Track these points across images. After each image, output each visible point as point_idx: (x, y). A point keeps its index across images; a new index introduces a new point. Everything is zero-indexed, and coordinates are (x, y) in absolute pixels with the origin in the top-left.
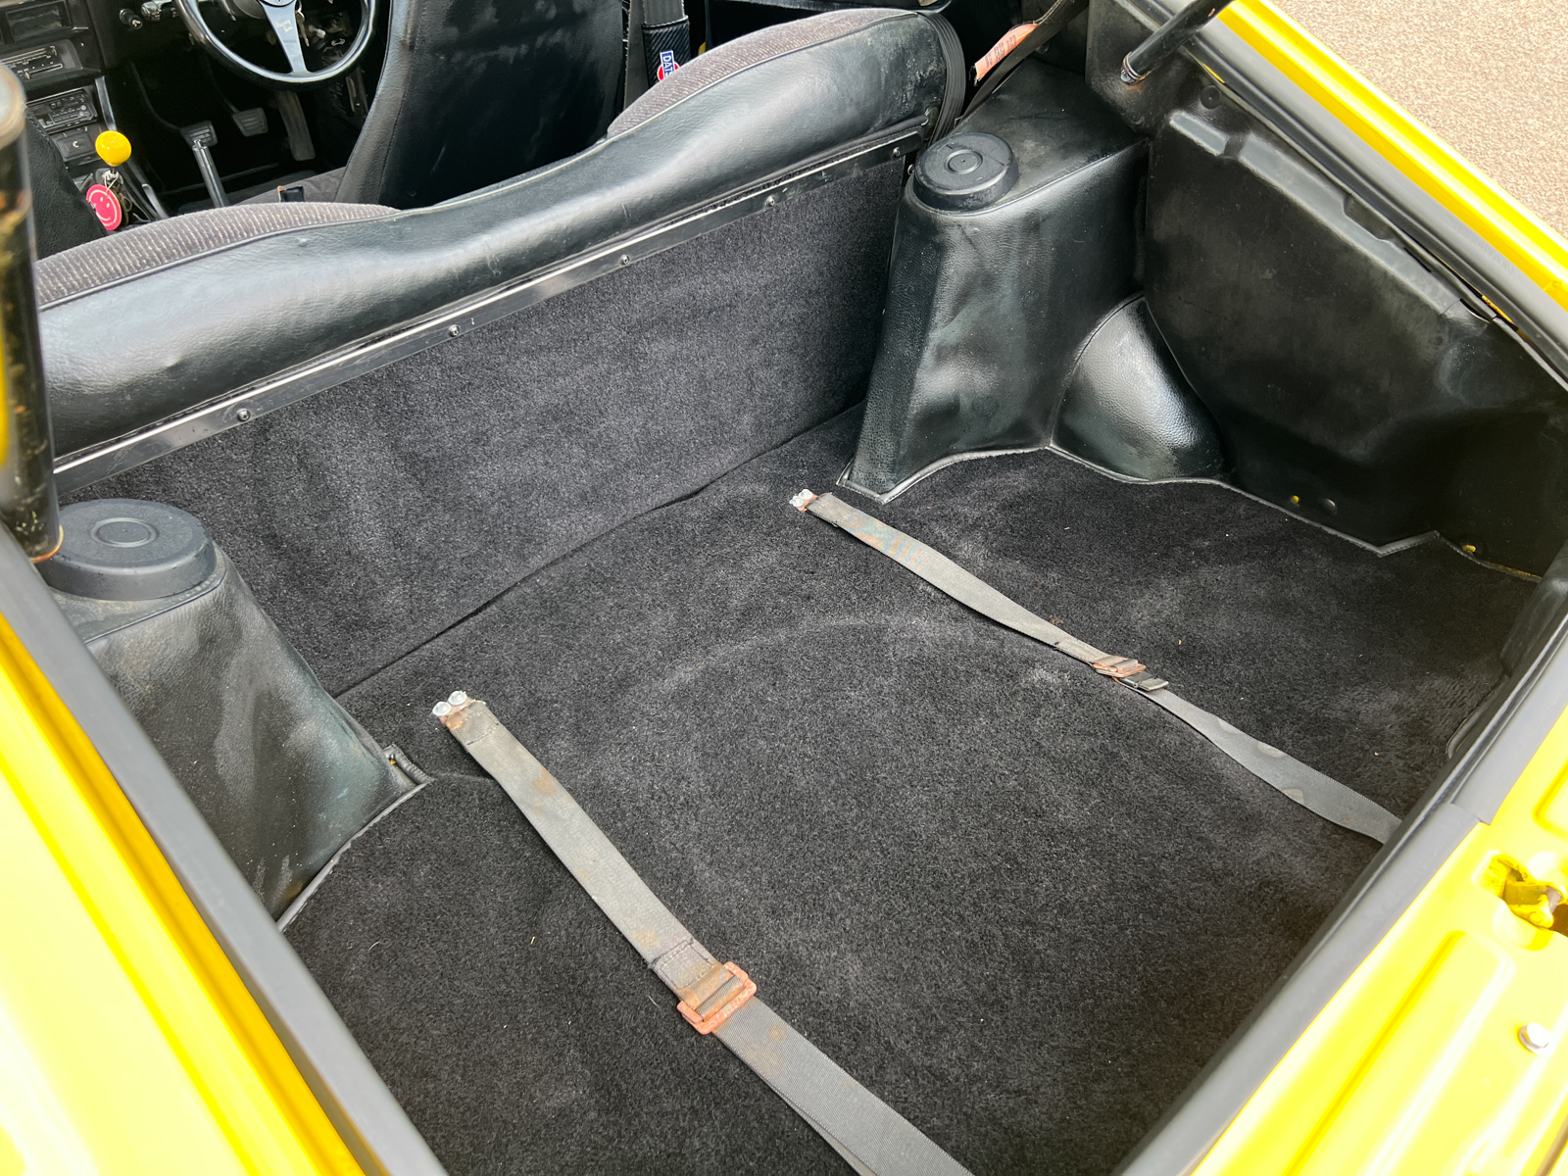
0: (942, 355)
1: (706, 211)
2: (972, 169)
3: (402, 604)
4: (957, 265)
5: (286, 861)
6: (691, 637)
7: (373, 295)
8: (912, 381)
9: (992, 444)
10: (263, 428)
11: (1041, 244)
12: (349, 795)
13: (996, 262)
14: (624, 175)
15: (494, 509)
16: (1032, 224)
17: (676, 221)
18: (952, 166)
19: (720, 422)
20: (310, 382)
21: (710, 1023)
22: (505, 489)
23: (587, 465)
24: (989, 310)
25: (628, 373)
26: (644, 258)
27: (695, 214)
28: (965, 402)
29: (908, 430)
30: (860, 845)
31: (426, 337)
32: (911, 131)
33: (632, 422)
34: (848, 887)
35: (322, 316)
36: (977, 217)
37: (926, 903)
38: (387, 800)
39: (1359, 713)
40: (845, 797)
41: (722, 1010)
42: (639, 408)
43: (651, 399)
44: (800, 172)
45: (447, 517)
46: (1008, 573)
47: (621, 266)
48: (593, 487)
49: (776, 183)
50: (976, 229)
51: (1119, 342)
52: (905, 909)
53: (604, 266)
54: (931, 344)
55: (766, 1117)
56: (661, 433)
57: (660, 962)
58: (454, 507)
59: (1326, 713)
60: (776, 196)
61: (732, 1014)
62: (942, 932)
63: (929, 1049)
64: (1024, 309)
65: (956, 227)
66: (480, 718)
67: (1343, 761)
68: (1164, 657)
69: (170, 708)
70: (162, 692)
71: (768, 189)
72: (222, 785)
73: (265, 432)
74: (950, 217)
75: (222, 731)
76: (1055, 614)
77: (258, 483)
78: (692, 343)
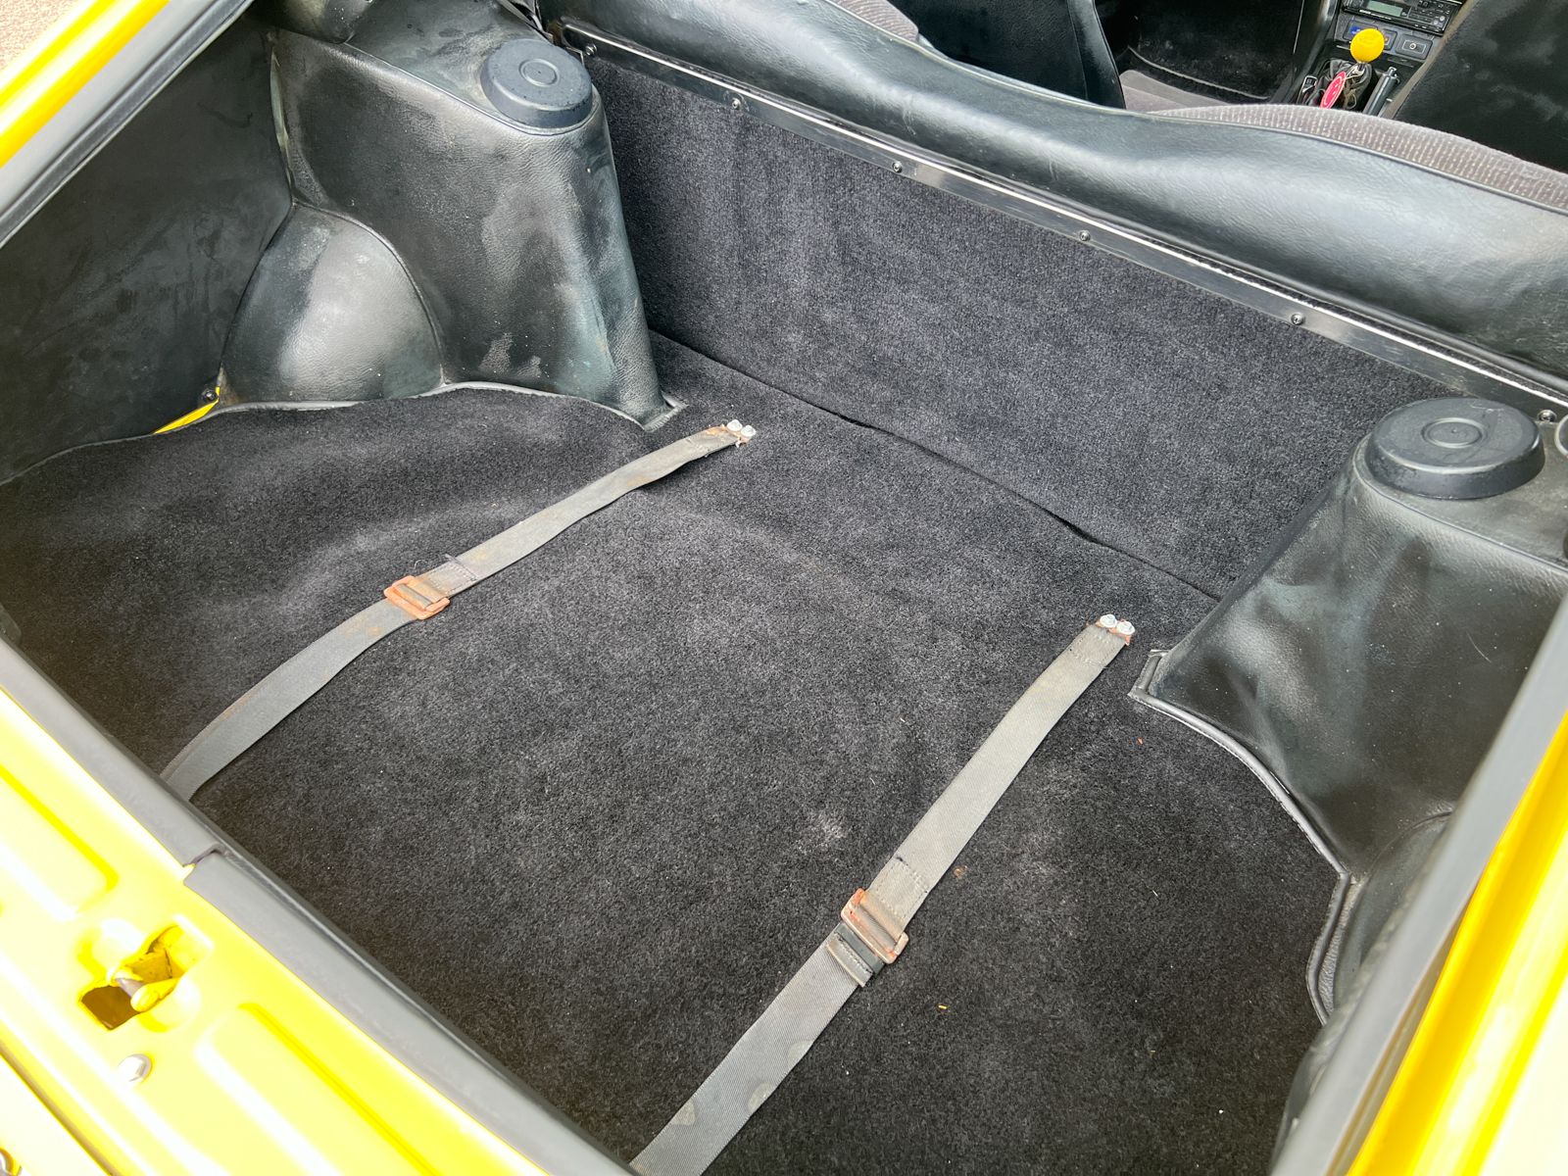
1: (1201, 260)
2: (1452, 446)
3: (796, 351)
4: (1323, 525)
5: (538, 361)
6: (854, 559)
7: (806, 70)
9: (1300, 798)
10: (746, 126)
11: (1423, 598)
12: (591, 370)
13: (1356, 562)
14: (1081, 141)
15: (889, 351)
16: (1419, 559)
17: (1160, 244)
18: (1436, 428)
21: (393, 594)
23: (980, 394)
24: (1333, 618)
26: (1110, 252)
27: (1186, 254)
28: (1264, 692)
29: (1196, 653)
31: (873, 153)
33: (1042, 400)
35: (768, 58)
36: (1366, 486)
38: (610, 402)
41: (403, 600)
43: (1073, 398)
46: (1028, 818)
47: (1079, 239)
48: (973, 417)
49: (1311, 301)
50: (1356, 500)
53: (1060, 225)
54: (1260, 589)
56: (1066, 440)
57: (456, 564)
61: (400, 607)
64: (1370, 660)
66: (718, 441)
68: (915, 988)
69: (461, 168)
70: (458, 155)
71: (1296, 300)
72: (483, 250)
73: (748, 129)
74: (1354, 463)
75: (492, 217)
76: (970, 870)
77: (736, 166)
78: (1142, 388)
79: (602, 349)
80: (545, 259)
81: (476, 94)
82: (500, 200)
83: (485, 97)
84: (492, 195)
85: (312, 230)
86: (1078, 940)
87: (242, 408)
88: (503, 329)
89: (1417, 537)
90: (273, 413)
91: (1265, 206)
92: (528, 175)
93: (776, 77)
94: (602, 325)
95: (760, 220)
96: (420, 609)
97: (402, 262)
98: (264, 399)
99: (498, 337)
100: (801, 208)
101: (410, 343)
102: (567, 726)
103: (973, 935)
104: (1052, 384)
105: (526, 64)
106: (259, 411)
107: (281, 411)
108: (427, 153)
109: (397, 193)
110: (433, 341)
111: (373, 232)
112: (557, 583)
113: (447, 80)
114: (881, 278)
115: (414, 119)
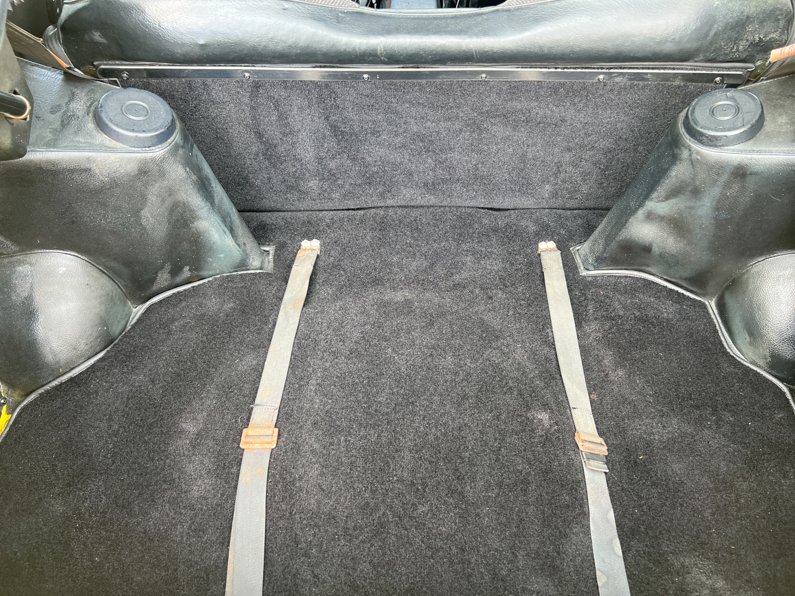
0: (650, 217)
1: (549, 69)
2: (726, 118)
3: (316, 189)
4: (679, 172)
5: (187, 268)
6: (423, 280)
7: (308, 47)
8: (626, 221)
9: (673, 280)
10: (257, 86)
11: (743, 187)
12: (225, 258)
13: (705, 183)
14: (485, 33)
15: (375, 169)
16: (741, 173)
18: (714, 111)
19: (528, 183)
20: (282, 74)
21: (247, 445)
22: (383, 163)
23: (433, 170)
24: (692, 208)
25: (474, 135)
26: (498, 80)
27: (541, 68)
28: (656, 249)
29: (613, 245)
30: (373, 426)
31: (349, 75)
32: (736, 71)
33: (469, 160)
34: (349, 438)
35: (279, 47)
36: (703, 150)
37: (369, 472)
38: (244, 268)
39: (689, 573)
40: (392, 401)
41: (255, 444)
42: (476, 155)
43: (485, 153)
44: (630, 68)
45: (348, 162)
46: (597, 355)
47: (481, 79)
48: (433, 182)
49: (608, 68)
50: (698, 157)
51: (781, 271)
52: (359, 467)
53: (469, 76)
54: (645, 208)
55: (225, 496)
56: (485, 173)
57: (259, 407)
58: (354, 159)
59: (670, 557)
60: (606, 77)
61: (257, 449)
62: (362, 489)
63: (304, 528)
64: (716, 219)
65: (688, 150)
66: (310, 257)
67: (647, 587)
68: (624, 458)
69: (118, 191)
70: (114, 183)
71: (600, 71)
72: (144, 229)
73: (257, 87)
74: (688, 141)
75: (146, 209)
76: (597, 393)
77: (252, 108)
78: (522, 135)
79: (231, 244)
80: (182, 214)
81: (108, 142)
82: (150, 197)
83: (114, 141)
84: (144, 197)
85: (15, 271)
86: (656, 393)
87: (33, 397)
88: (164, 263)
89: (739, 164)
90: (57, 388)
91: (594, 36)
92: (164, 175)
93: (287, 56)
94: (228, 232)
95: (273, 132)
96: (269, 443)
97: (86, 259)
98: (44, 383)
99: (162, 268)
100: (302, 117)
101: (110, 300)
102: (397, 451)
103: (623, 420)
104: (472, 151)
105: (123, 109)
106: (48, 392)
107: (62, 384)
108: (91, 192)
109: (73, 222)
110: (120, 290)
111: (58, 251)
112: (314, 382)
113: (85, 143)
114: (361, 136)
115: (76, 176)
